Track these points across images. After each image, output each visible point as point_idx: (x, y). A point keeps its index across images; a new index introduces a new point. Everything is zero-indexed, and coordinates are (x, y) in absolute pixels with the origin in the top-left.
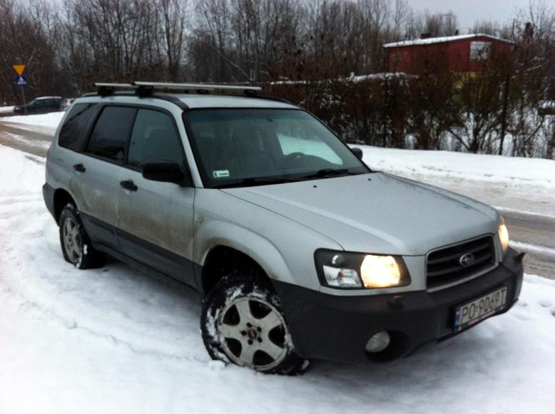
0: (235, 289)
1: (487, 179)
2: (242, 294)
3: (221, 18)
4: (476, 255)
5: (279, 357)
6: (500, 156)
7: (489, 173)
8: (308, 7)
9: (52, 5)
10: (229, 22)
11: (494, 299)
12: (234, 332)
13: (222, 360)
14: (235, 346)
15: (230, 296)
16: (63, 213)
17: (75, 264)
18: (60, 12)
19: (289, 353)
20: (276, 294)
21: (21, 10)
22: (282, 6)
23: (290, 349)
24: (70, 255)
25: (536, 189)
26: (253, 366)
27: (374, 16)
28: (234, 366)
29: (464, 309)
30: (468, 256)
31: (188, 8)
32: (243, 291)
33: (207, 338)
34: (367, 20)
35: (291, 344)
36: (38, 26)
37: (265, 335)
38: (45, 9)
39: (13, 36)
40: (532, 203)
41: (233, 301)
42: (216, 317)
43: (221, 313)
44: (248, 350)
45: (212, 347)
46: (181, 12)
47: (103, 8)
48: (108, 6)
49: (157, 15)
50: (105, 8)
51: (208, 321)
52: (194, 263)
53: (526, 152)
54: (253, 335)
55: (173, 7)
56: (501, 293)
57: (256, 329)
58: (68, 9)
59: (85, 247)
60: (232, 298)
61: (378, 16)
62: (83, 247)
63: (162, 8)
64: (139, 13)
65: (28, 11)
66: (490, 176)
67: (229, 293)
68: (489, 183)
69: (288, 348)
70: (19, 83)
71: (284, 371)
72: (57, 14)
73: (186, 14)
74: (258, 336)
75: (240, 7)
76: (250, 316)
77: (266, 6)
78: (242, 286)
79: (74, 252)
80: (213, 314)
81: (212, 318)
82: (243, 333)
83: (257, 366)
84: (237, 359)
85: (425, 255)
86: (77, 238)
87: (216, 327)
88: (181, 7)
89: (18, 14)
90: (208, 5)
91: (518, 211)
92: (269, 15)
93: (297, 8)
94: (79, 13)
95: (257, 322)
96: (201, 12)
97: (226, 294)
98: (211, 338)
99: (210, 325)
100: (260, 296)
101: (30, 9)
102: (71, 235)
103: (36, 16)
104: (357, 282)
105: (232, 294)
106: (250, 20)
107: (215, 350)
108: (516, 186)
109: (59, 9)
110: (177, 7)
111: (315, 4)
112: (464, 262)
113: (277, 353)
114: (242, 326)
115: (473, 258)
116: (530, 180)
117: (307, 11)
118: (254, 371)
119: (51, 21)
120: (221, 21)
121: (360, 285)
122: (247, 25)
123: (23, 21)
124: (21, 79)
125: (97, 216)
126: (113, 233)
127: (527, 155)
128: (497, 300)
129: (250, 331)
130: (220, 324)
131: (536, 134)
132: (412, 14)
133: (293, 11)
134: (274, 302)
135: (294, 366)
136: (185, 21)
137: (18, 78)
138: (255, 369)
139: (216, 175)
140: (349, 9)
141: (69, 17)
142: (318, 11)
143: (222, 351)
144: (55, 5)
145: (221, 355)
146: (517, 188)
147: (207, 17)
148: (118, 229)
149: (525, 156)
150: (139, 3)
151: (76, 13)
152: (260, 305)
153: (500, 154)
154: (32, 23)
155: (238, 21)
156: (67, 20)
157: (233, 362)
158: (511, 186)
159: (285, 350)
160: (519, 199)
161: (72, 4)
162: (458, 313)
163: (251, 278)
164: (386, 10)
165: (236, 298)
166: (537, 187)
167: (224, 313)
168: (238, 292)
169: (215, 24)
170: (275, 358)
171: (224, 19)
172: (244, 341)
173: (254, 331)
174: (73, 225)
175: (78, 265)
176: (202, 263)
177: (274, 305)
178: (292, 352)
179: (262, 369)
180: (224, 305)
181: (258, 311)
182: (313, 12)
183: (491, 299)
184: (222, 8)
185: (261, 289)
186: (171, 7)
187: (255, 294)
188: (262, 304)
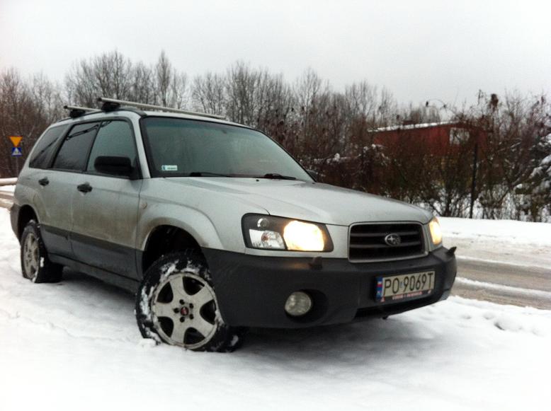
0: (170, 265)
1: (455, 236)
2: (176, 270)
3: (217, 104)
4: (403, 239)
5: (210, 333)
6: (470, 220)
7: (457, 231)
8: (299, 96)
9: (55, 85)
10: (224, 108)
11: (420, 279)
12: (166, 310)
13: (154, 339)
14: (167, 324)
15: (165, 273)
16: (25, 229)
17: (31, 279)
18: (62, 92)
19: (219, 329)
20: (208, 268)
21: (25, 90)
22: (274, 95)
23: (220, 325)
24: (28, 270)
25: (501, 244)
26: (183, 345)
27: (361, 107)
28: (165, 345)
29: (386, 281)
30: (393, 237)
31: (185, 94)
32: (176, 268)
33: (140, 318)
34: (355, 110)
35: (220, 319)
36: (39, 104)
37: (196, 312)
38: (48, 89)
39: (15, 114)
40: (497, 254)
41: (168, 278)
42: (151, 295)
43: (156, 291)
44: (180, 329)
45: (145, 326)
46: (179, 97)
47: (103, 90)
48: (108, 88)
49: (155, 99)
50: (105, 89)
51: (142, 300)
52: (135, 250)
53: (495, 215)
54: (185, 312)
55: (172, 92)
56: (428, 277)
57: (188, 306)
58: (69, 90)
59: (42, 260)
60: (166, 275)
61: (365, 107)
62: (40, 260)
63: (161, 93)
64: (138, 97)
65: (31, 91)
66: (457, 234)
67: (164, 269)
68: (457, 239)
69: (218, 323)
70: (14, 154)
71: (213, 348)
72: (58, 95)
73: (183, 100)
74: (190, 313)
75: (235, 94)
76: (183, 292)
77: (260, 94)
78: (177, 262)
79: (32, 268)
80: (148, 292)
81: (146, 296)
82: (176, 311)
83: (187, 345)
84: (169, 338)
85: (349, 226)
86: (36, 252)
87: (150, 305)
88: (179, 92)
89: (21, 93)
90: (204, 92)
91: (481, 260)
92: (261, 102)
93: (288, 97)
94: (80, 93)
95: (189, 299)
96: (197, 98)
97: (161, 271)
98: (145, 317)
99: (144, 304)
100: (193, 271)
101: (33, 89)
102: (30, 251)
103: (38, 95)
104: (280, 245)
105: (167, 271)
106: (243, 107)
107: (148, 329)
108: (482, 242)
109: (60, 89)
110: (175, 92)
111: (305, 94)
112: (389, 241)
113: (207, 329)
114: (175, 303)
115: (399, 239)
116: (495, 237)
117: (298, 100)
118: (184, 349)
119: (52, 101)
120: (217, 107)
121: (283, 247)
122: (240, 111)
123: (26, 99)
124: (17, 150)
125: (55, 224)
126: (66, 238)
127: (496, 218)
128: (424, 283)
129: (182, 309)
130: (154, 304)
131: (504, 199)
132: (396, 106)
133: (285, 100)
134: (207, 276)
135: (222, 342)
136: (181, 105)
137: (14, 149)
138: (185, 347)
139: (164, 168)
140: (338, 100)
141: (69, 98)
142: (308, 100)
143: (155, 331)
144: (57, 86)
145: (153, 334)
146: (484, 243)
147: (203, 103)
148: (71, 233)
149: (494, 219)
150: (138, 87)
151: (77, 94)
152: (193, 281)
153: (471, 217)
154: (35, 102)
155: (233, 107)
156: (67, 100)
157: (164, 341)
158: (477, 242)
159: (216, 326)
160: (484, 251)
161: (74, 85)
162: (379, 283)
163: (185, 254)
164: (372, 101)
165: (171, 274)
166: (502, 242)
167: (158, 291)
168: (172, 268)
169: (210, 109)
170: (205, 335)
171: (219, 105)
172: (176, 319)
173: (186, 308)
174: (33, 240)
175: (34, 279)
176: (143, 248)
177: (206, 280)
178: (221, 327)
179: (193, 348)
180: (159, 283)
181: (191, 287)
182: (303, 101)
183: (416, 280)
184: (218, 95)
185: (195, 264)
186: (169, 91)
187: (188, 269)
188: (195, 280)
